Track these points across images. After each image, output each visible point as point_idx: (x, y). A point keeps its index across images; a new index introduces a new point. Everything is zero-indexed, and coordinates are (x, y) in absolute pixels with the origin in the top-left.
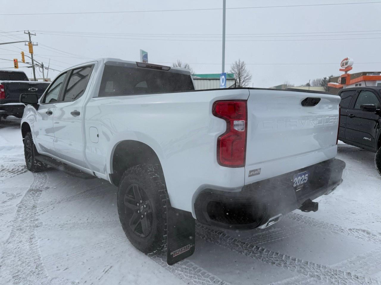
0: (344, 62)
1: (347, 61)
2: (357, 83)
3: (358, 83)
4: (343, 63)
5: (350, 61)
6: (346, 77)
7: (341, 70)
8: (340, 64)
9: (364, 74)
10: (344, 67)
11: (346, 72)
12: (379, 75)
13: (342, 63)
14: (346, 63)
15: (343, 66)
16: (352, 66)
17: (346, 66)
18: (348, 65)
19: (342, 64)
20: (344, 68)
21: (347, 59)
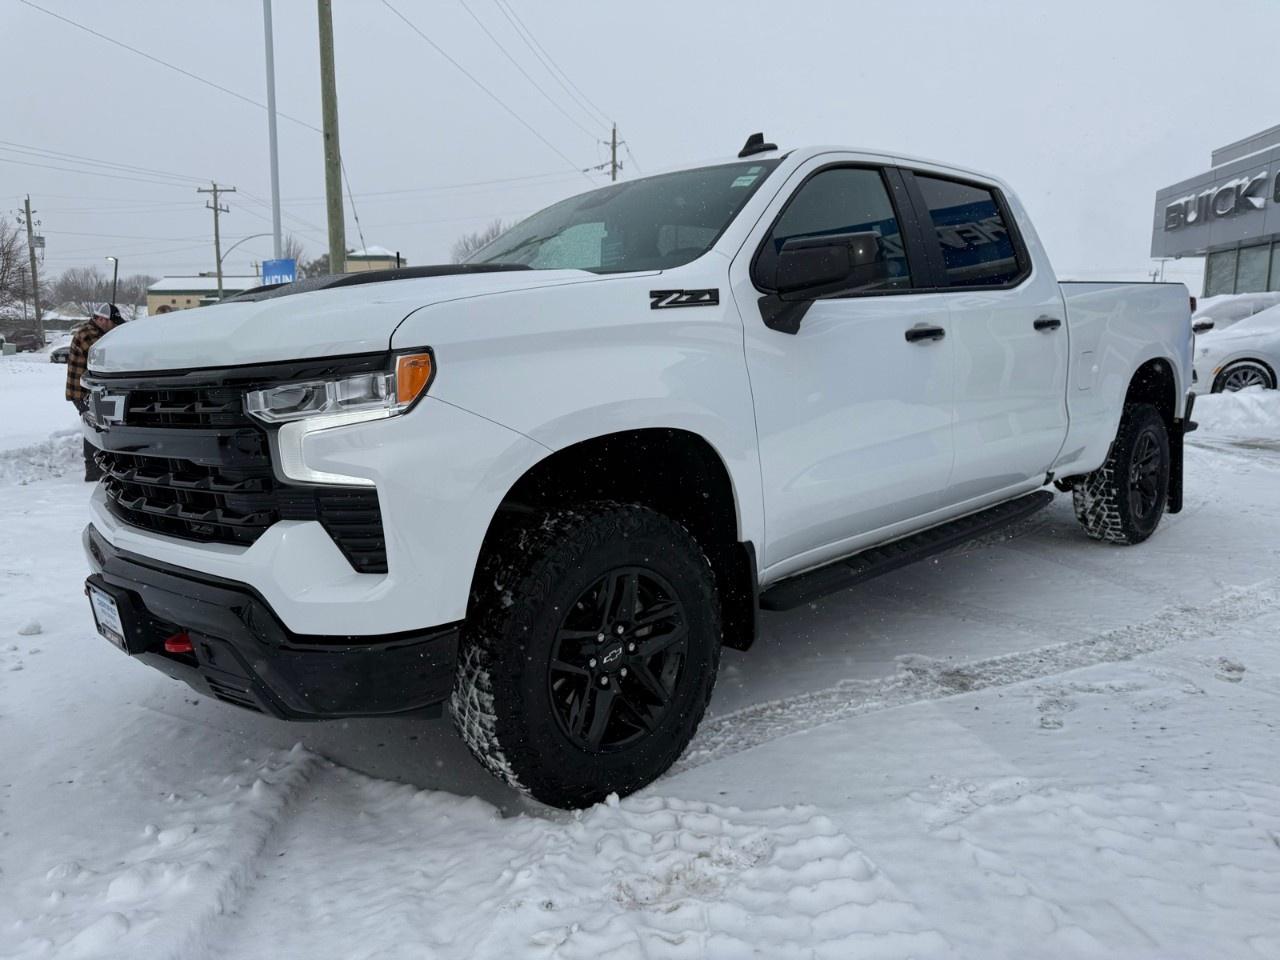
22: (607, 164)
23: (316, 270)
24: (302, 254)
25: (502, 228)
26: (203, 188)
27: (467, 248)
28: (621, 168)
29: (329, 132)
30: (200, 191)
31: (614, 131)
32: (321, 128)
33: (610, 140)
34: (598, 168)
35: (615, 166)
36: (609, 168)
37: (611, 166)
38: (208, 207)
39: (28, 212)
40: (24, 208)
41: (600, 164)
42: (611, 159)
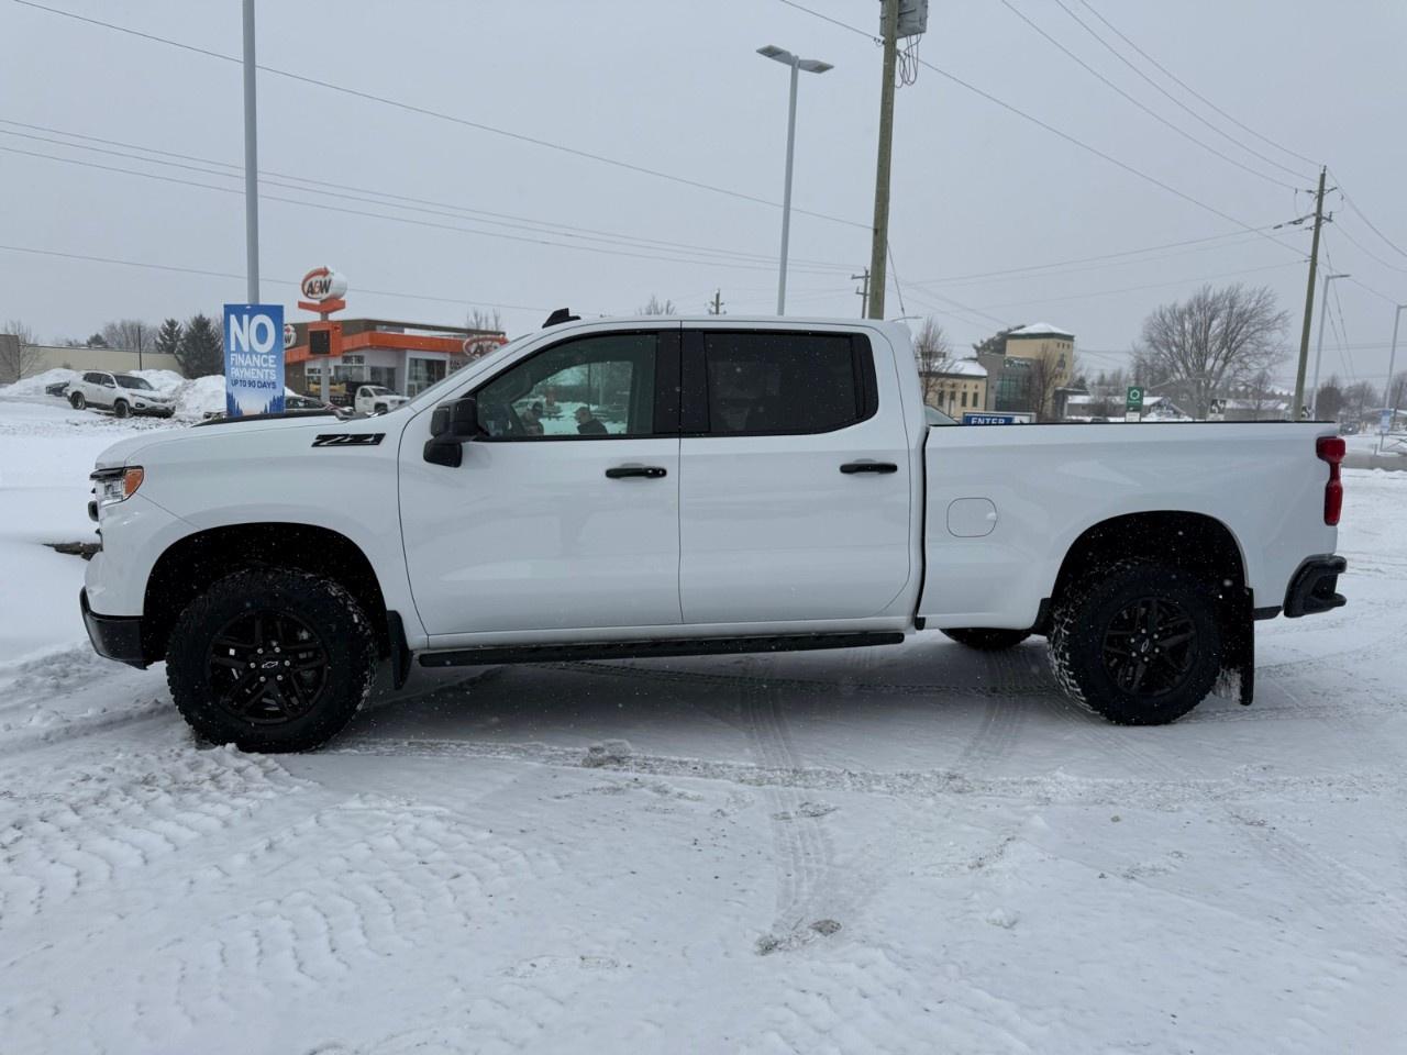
0: (313, 280)
1: (327, 278)
2: (349, 354)
3: (354, 354)
4: (311, 285)
5: (337, 278)
6: (328, 332)
7: (302, 305)
8: (300, 287)
9: (370, 325)
10: (314, 296)
11: (325, 314)
12: (403, 331)
13: (308, 283)
14: (325, 287)
15: (310, 295)
16: (342, 296)
17: (324, 296)
18: (331, 292)
19: (306, 287)
20: (317, 302)
21: (325, 272)
22: (1307, 217)
23: (989, 348)
24: (941, 337)
25: (1211, 294)
26: (857, 275)
27: (1163, 320)
28: (1330, 220)
29: (879, 227)
30: (854, 277)
31: (1323, 176)
32: (871, 225)
33: (1316, 187)
34: (1295, 223)
35: (1319, 219)
36: (1312, 222)
37: (1314, 218)
38: (858, 293)
39: (717, 305)
40: (714, 300)
41: (1295, 219)
42: (1314, 209)
